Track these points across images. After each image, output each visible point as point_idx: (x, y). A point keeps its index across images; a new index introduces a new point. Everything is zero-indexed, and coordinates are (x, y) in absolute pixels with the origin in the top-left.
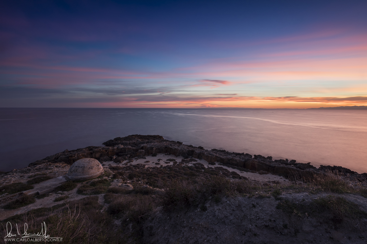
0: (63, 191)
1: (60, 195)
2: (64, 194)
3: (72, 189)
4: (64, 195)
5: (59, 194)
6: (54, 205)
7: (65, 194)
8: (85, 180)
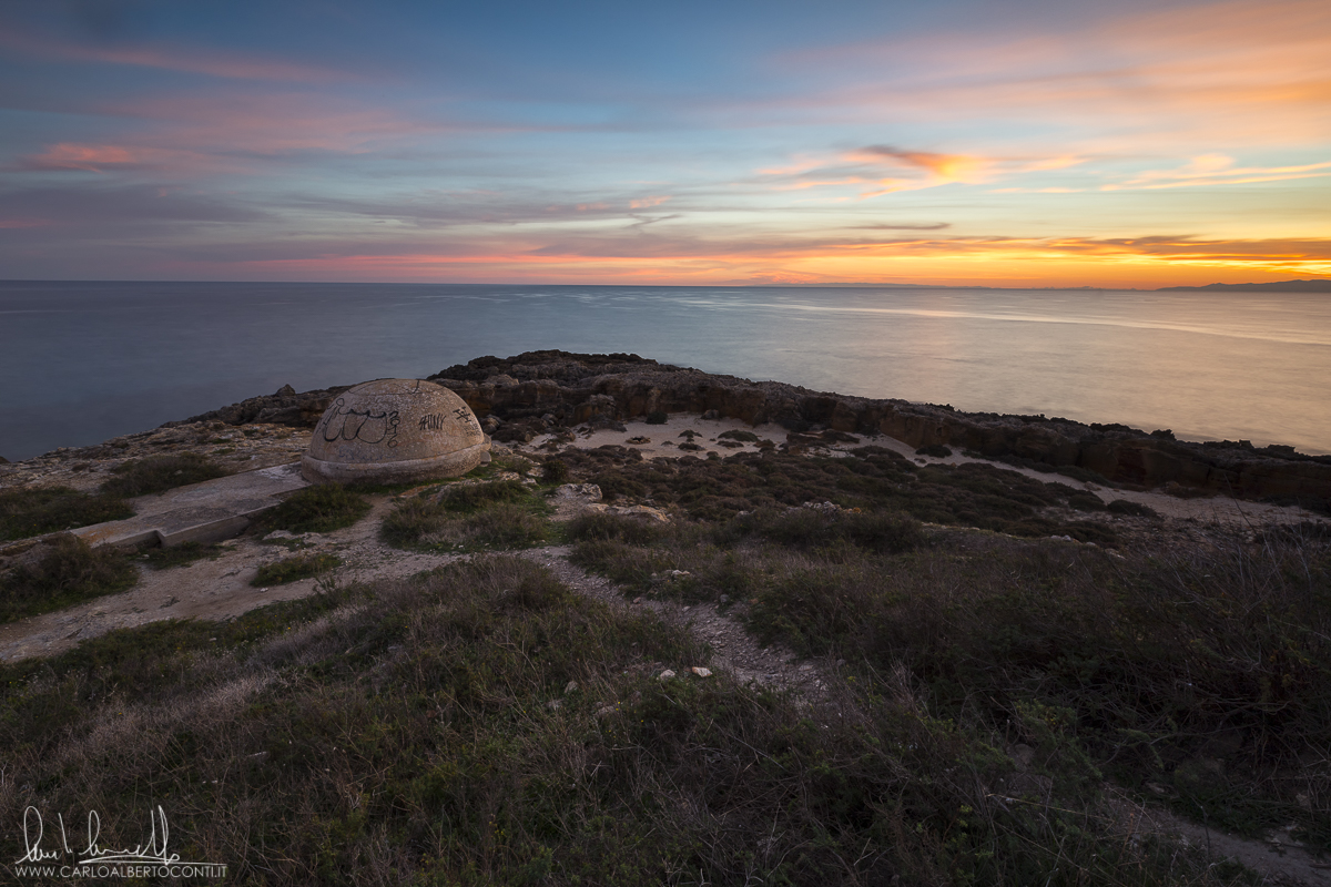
0: (295, 531)
1: (284, 553)
2: (303, 546)
3: (348, 523)
4: (312, 552)
5: (276, 548)
6: (250, 606)
7: (313, 545)
8: (405, 480)
